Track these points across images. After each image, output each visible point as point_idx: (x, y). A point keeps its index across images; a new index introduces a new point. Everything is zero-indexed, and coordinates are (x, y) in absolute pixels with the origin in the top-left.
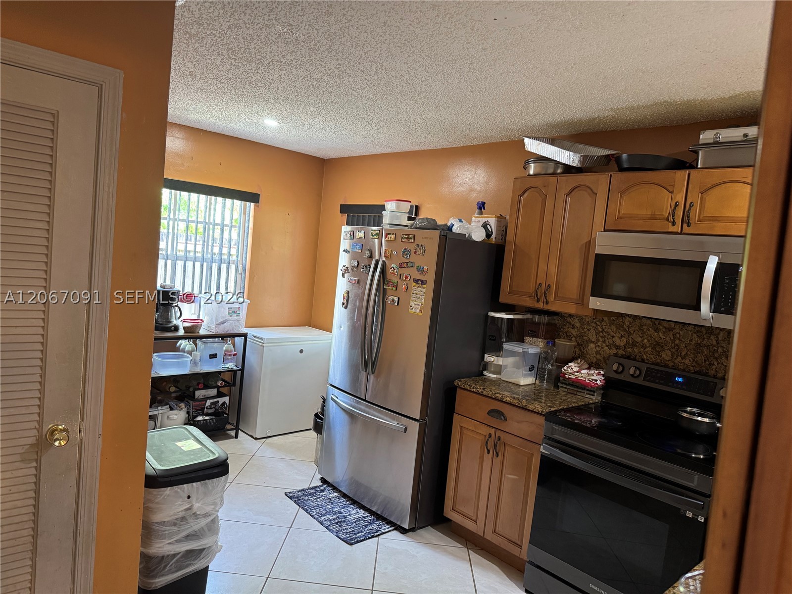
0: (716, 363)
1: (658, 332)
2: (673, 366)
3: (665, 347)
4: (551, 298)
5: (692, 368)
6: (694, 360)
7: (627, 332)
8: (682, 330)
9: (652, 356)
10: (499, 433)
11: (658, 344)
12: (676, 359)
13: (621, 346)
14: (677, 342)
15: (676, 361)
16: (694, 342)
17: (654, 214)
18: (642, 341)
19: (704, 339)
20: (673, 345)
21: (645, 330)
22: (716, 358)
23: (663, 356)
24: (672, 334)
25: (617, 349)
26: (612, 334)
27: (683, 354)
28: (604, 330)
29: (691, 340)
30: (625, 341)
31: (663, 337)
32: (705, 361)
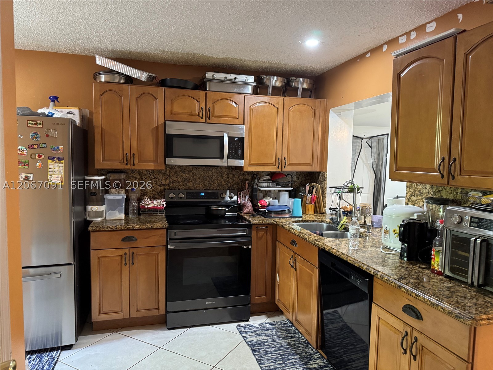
0: (213, 184)
1: (185, 174)
2: (194, 189)
3: (189, 181)
4: (136, 162)
5: (203, 188)
6: (203, 184)
7: (168, 176)
8: (196, 171)
9: (183, 186)
10: (131, 250)
11: (186, 179)
12: (195, 185)
13: (167, 184)
14: (195, 177)
15: (195, 187)
16: (202, 175)
17: (191, 113)
18: (178, 179)
19: (206, 173)
20: (193, 179)
21: (178, 174)
22: (213, 181)
23: (189, 185)
24: (191, 173)
25: (164, 186)
26: (160, 178)
27: (198, 182)
28: (155, 177)
29: (201, 175)
30: (168, 181)
31: (188, 176)
32: (208, 183)
